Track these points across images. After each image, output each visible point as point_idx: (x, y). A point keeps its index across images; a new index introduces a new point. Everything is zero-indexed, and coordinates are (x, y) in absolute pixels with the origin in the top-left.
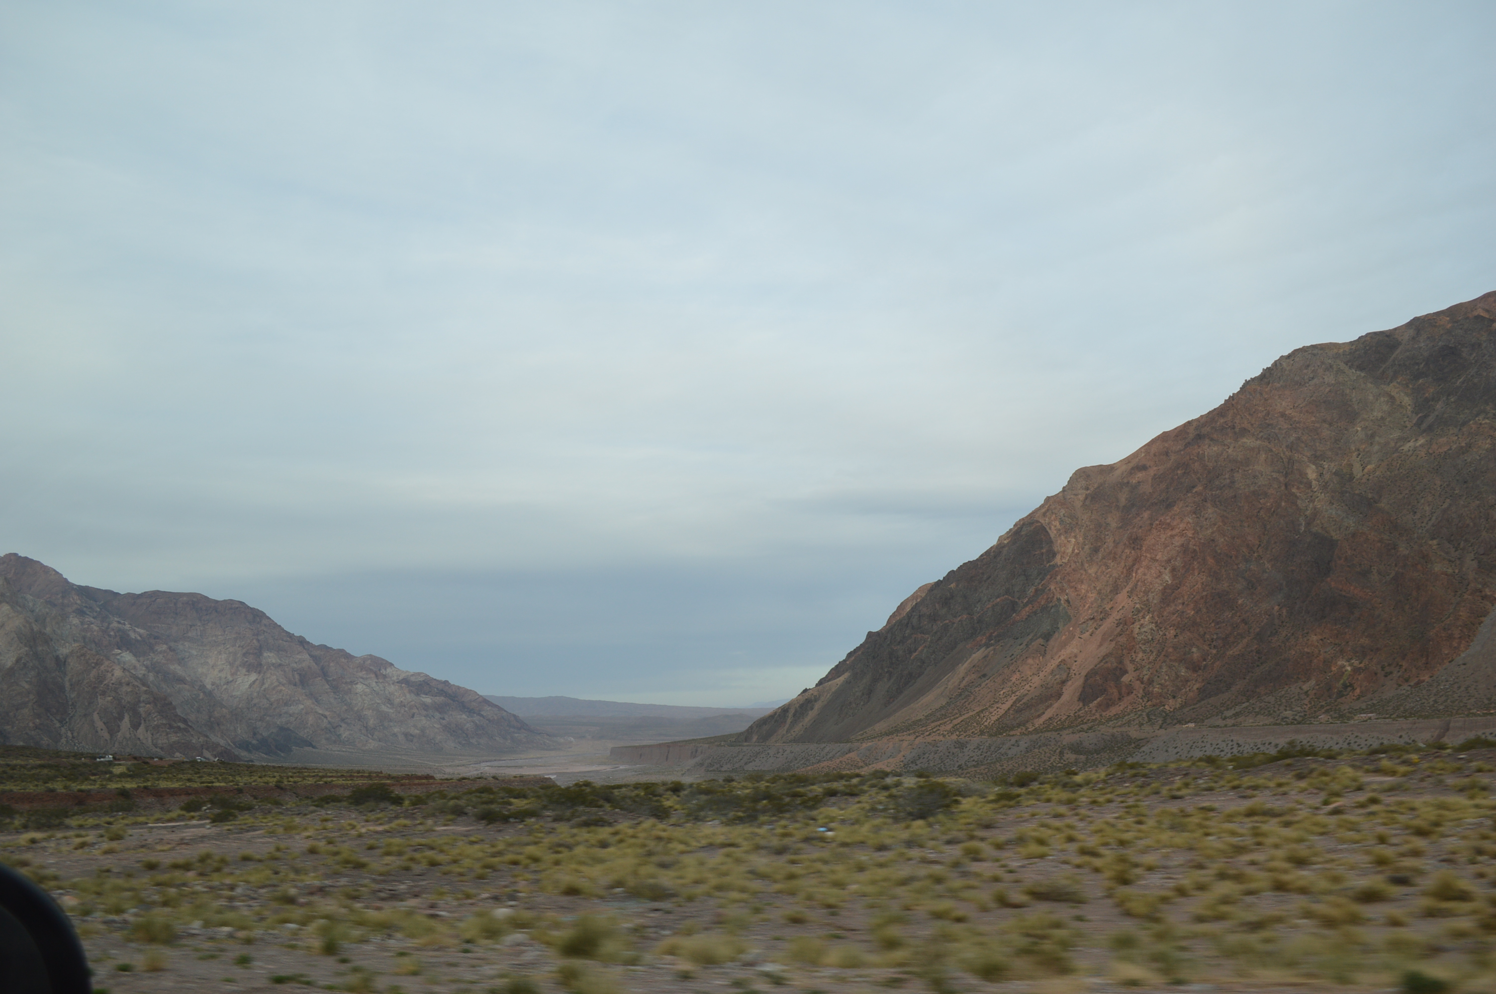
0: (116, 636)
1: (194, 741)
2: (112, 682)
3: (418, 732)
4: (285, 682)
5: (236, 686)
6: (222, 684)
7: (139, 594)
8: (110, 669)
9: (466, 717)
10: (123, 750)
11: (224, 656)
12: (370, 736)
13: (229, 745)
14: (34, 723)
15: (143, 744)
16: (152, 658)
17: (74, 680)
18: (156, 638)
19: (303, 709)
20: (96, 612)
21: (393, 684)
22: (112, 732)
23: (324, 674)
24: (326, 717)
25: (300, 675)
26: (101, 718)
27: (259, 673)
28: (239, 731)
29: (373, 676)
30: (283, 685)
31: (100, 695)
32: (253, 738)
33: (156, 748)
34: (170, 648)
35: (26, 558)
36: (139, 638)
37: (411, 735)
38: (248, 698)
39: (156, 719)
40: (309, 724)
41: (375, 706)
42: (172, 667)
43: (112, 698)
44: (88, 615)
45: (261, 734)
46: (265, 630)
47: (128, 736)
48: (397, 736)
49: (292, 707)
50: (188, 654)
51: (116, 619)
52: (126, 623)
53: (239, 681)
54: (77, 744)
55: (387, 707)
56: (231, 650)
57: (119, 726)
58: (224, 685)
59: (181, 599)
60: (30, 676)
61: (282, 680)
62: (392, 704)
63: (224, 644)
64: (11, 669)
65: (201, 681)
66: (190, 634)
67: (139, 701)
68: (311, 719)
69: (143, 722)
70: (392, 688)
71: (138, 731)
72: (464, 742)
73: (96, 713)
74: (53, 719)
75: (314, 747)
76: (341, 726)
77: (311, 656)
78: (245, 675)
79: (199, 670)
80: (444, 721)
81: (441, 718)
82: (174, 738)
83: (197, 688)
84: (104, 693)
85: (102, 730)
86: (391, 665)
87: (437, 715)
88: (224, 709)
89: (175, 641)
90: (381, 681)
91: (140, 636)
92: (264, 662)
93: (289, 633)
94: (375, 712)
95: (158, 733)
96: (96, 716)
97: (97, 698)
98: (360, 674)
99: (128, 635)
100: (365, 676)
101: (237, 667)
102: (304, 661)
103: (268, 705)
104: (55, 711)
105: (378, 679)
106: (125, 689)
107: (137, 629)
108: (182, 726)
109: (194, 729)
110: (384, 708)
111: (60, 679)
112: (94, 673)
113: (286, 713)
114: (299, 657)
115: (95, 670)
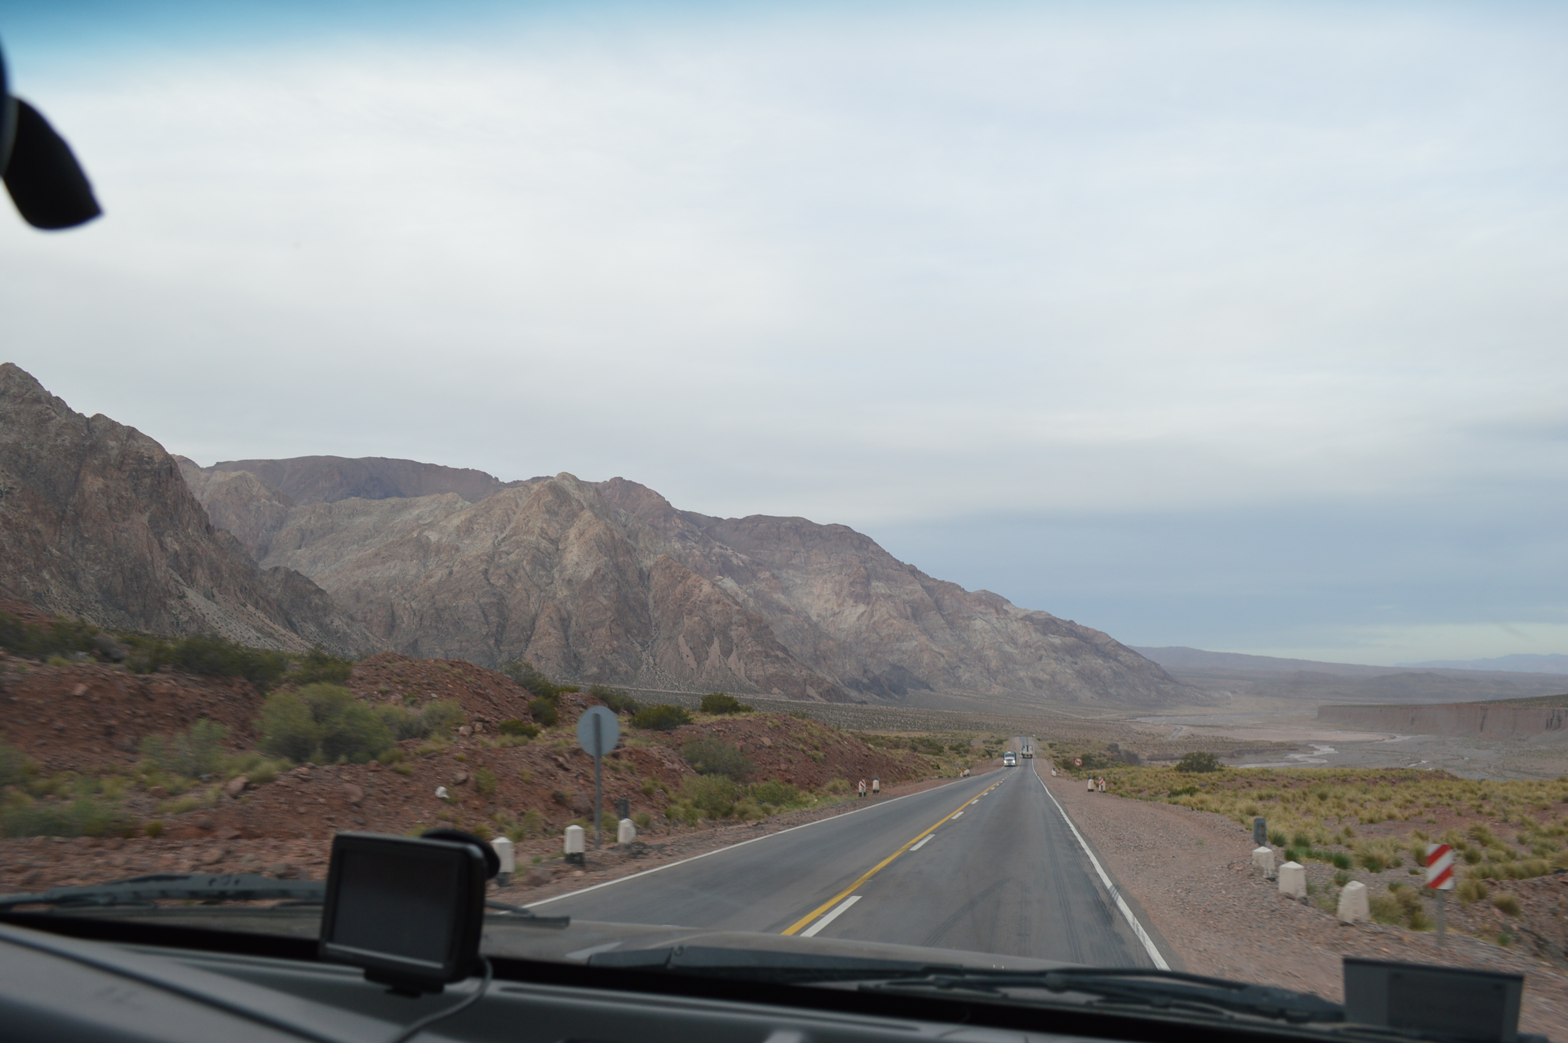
0: (718, 561)
1: (795, 674)
2: (700, 599)
3: (1048, 677)
4: (896, 614)
5: (843, 618)
6: (828, 616)
7: (742, 519)
8: (698, 584)
9: (1102, 662)
10: (711, 682)
11: (829, 585)
12: (992, 680)
13: (837, 683)
14: (610, 645)
15: (735, 675)
16: (755, 586)
17: (658, 596)
18: (758, 564)
19: (917, 646)
20: (698, 536)
21: (1016, 621)
22: (699, 660)
23: (939, 608)
24: (943, 656)
25: (912, 607)
26: (687, 642)
27: (868, 604)
28: (848, 667)
29: (993, 611)
30: (894, 618)
31: (687, 614)
32: (864, 676)
33: (750, 681)
34: (773, 575)
35: (631, 482)
36: (741, 564)
37: (1040, 681)
38: (856, 632)
39: (750, 645)
40: (924, 664)
41: (997, 645)
42: (775, 596)
43: (699, 618)
44: (690, 539)
45: (872, 672)
46: (873, 557)
47: (717, 665)
48: (1023, 681)
49: (905, 643)
50: (792, 582)
51: (718, 544)
52: (728, 548)
53: (847, 612)
54: (659, 673)
55: (1011, 646)
56: (837, 578)
57: (707, 653)
58: (830, 617)
59: (783, 524)
60: (609, 590)
61: (892, 613)
62: (1015, 644)
63: (829, 572)
64: (589, 581)
65: (806, 613)
66: (794, 561)
67: (731, 623)
68: (926, 658)
69: (735, 648)
70: (1015, 626)
71: (729, 659)
72: (1101, 692)
73: (682, 635)
74: (634, 642)
75: (932, 690)
76: (960, 667)
77: (923, 587)
78: (853, 606)
79: (804, 600)
80: (1076, 666)
81: (1072, 662)
82: (771, 670)
83: (801, 619)
84: (690, 613)
85: (688, 656)
86: (1008, 602)
87: (1068, 659)
88: (830, 642)
89: (779, 569)
90: (1002, 617)
91: (743, 562)
92: (872, 592)
93: (899, 561)
94: (997, 653)
95: (752, 662)
96: (681, 640)
97: (683, 617)
98: (979, 609)
99: (731, 561)
100: (984, 611)
101: (844, 598)
102: (916, 592)
103: (878, 640)
104: (636, 632)
105: (998, 615)
106: (715, 607)
107: (739, 555)
108: (781, 654)
109: (795, 660)
110: (1008, 648)
111: (643, 595)
112: (680, 588)
113: (898, 649)
114: (910, 587)
115: (681, 584)
